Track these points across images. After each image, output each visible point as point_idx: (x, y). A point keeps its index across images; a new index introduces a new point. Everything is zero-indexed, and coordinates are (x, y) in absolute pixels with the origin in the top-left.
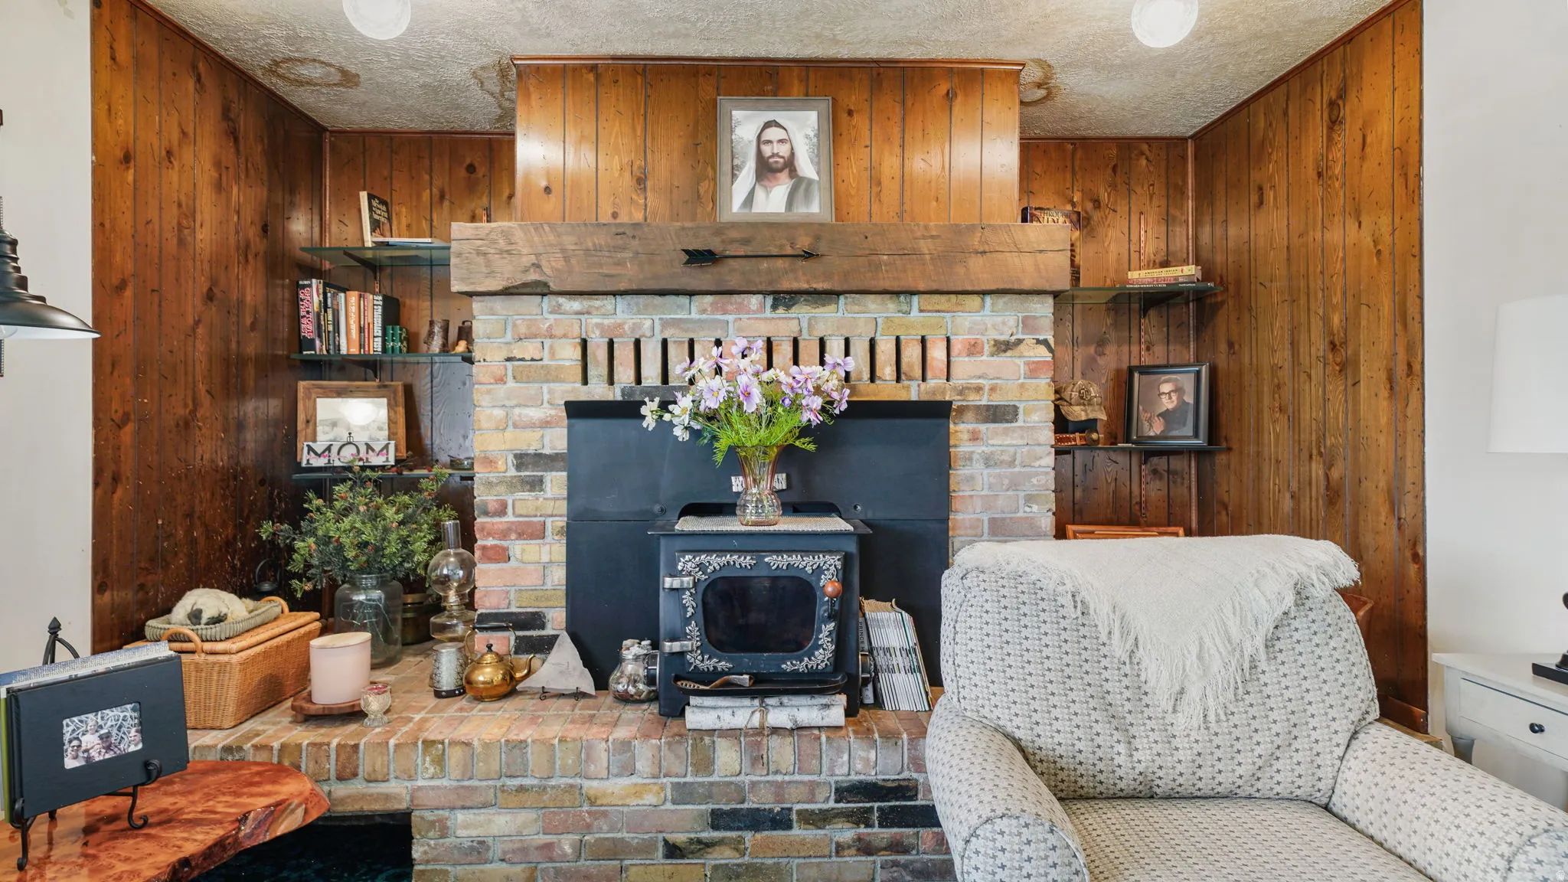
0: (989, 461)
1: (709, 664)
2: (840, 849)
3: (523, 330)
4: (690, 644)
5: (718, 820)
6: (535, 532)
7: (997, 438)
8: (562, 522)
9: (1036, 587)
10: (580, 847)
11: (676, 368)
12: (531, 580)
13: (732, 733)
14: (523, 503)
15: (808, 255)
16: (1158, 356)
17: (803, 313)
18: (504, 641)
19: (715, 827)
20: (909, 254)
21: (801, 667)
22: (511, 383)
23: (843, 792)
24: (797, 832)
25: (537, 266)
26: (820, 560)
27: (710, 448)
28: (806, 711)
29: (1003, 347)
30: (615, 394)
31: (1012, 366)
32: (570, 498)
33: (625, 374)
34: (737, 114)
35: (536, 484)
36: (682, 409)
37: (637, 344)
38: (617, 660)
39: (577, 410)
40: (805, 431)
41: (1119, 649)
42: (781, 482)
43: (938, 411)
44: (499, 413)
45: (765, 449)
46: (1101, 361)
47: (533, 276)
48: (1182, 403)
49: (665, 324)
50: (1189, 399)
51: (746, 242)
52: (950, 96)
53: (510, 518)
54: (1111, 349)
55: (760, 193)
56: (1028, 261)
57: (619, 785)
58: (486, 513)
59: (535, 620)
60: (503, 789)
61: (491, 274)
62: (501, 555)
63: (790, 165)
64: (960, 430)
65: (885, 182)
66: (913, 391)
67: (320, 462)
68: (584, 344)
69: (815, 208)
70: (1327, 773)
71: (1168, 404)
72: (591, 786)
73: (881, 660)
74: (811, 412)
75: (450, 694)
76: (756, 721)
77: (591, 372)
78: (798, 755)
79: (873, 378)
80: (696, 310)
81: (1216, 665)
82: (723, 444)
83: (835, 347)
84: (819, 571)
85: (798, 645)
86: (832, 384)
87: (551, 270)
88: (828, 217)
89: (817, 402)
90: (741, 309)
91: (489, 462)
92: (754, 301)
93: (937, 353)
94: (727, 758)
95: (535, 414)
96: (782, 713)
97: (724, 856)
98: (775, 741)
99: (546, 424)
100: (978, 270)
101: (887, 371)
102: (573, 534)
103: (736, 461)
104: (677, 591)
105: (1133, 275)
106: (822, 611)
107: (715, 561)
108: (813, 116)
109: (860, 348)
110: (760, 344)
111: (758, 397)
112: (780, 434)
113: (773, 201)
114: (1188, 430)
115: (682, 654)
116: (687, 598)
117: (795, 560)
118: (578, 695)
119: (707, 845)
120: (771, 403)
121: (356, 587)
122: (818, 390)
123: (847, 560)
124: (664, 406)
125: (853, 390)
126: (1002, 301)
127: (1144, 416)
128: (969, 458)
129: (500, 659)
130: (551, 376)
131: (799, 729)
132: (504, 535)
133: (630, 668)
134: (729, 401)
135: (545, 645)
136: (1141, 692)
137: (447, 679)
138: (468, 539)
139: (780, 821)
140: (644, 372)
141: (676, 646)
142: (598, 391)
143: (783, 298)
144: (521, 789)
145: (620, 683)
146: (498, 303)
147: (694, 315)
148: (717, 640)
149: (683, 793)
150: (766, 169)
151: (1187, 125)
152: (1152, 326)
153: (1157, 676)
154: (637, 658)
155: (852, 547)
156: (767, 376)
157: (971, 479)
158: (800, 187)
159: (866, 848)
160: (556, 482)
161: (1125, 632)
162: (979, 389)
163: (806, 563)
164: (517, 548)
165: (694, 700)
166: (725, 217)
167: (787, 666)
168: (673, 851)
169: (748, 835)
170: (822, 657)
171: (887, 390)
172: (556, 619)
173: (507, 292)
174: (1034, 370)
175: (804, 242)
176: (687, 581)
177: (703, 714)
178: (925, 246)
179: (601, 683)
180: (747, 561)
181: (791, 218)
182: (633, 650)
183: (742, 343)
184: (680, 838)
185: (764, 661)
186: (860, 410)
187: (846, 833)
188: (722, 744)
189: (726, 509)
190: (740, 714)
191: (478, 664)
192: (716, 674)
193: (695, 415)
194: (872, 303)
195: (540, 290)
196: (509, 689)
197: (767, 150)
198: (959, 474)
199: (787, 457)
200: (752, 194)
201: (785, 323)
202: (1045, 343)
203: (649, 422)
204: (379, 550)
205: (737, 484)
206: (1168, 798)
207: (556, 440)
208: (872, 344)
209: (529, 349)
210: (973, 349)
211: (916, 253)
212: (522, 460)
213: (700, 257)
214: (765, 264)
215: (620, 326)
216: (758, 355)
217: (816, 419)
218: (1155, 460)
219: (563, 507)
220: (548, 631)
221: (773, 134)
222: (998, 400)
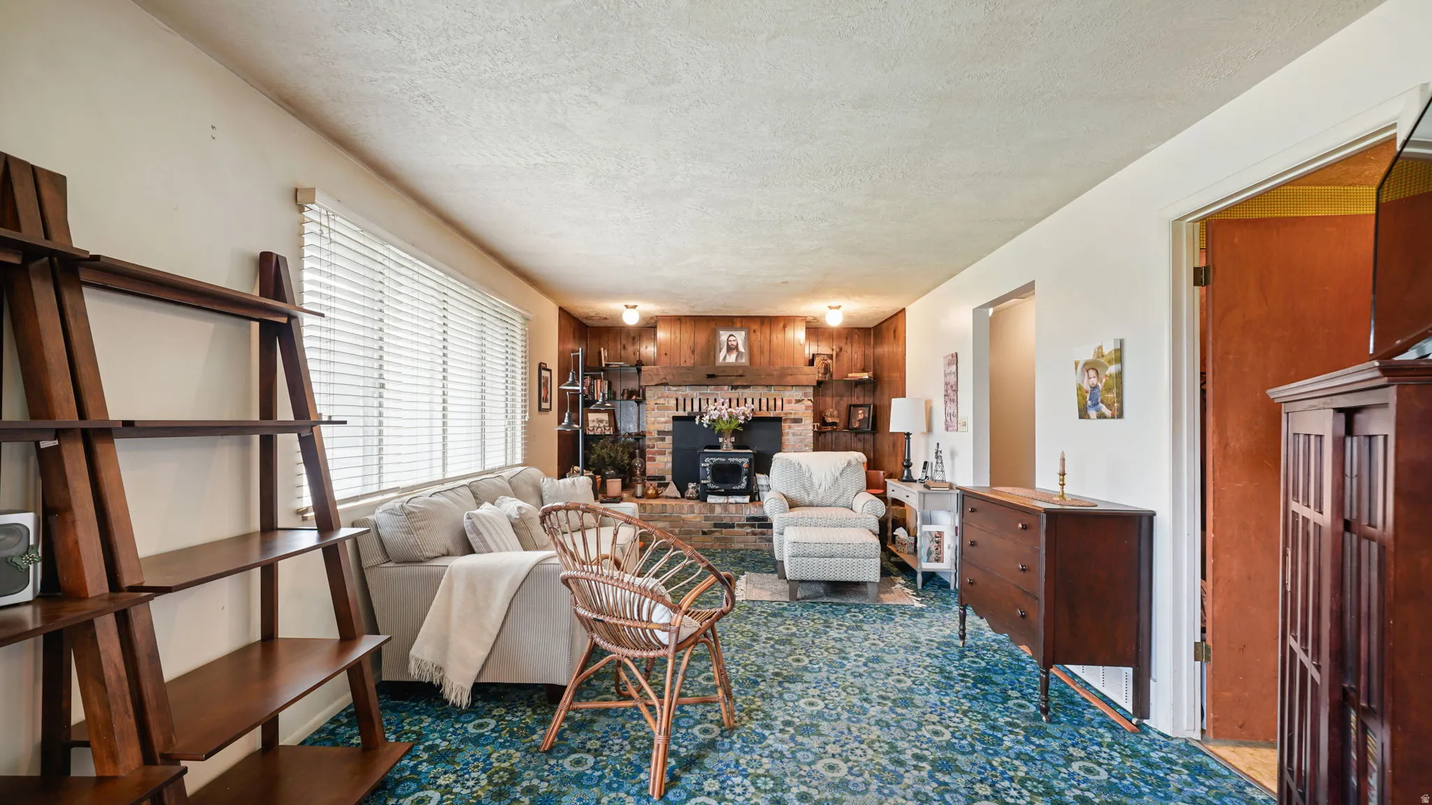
0: (794, 434)
1: (713, 487)
2: (747, 534)
3: (660, 395)
4: (707, 481)
5: (716, 525)
6: (663, 453)
7: (796, 428)
8: (671, 450)
9: (790, 462)
10: (680, 532)
11: (704, 407)
12: (662, 466)
13: (720, 504)
14: (659, 445)
15: (741, 376)
16: (861, 401)
17: (740, 391)
18: (655, 483)
19: (715, 527)
20: (770, 375)
21: (738, 488)
22: (656, 411)
23: (748, 519)
24: (736, 529)
25: (665, 378)
26: (743, 460)
27: (714, 429)
28: (739, 499)
29: (798, 401)
30: (685, 414)
31: (801, 407)
32: (673, 443)
33: (689, 409)
34: (721, 332)
35: (663, 440)
36: (706, 419)
37: (692, 400)
38: (687, 488)
39: (675, 418)
40: (740, 425)
41: (807, 475)
42: (733, 439)
43: (778, 420)
44: (653, 419)
45: (728, 430)
46: (842, 402)
47: (664, 381)
48: (864, 417)
49: (700, 394)
50: (867, 416)
51: (724, 371)
52: (784, 327)
53: (656, 449)
54: (845, 399)
55: (728, 356)
56: (805, 377)
57: (690, 516)
58: (649, 447)
59: (663, 478)
60: (661, 516)
61: (652, 381)
62: (653, 460)
63: (737, 347)
64: (785, 425)
65: (765, 352)
66: (772, 414)
67: (592, 433)
68: (677, 399)
69: (744, 361)
70: (850, 501)
71: (861, 417)
72: (683, 516)
73: (760, 488)
74: (741, 420)
75: (640, 497)
76: (726, 501)
77: (679, 407)
78: (736, 510)
79: (760, 410)
80: (709, 390)
81: (829, 478)
82: (717, 429)
83: (749, 401)
84: (743, 463)
85: (738, 482)
86: (748, 412)
87: (669, 378)
88: (748, 364)
89: (743, 417)
90: (722, 390)
91: (650, 433)
92: (726, 387)
93: (779, 403)
94: (718, 510)
95: (663, 419)
96: (732, 499)
97: (717, 535)
98: (730, 506)
99: (666, 422)
100: (790, 380)
101: (764, 408)
102: (675, 453)
103: (721, 434)
104: (705, 467)
105: (850, 375)
106: (743, 473)
107: (715, 460)
108: (743, 333)
109: (757, 402)
110: (727, 401)
111: (727, 416)
112: (733, 426)
113: (732, 358)
114: (866, 426)
115: (706, 484)
116: (708, 469)
117: (737, 460)
118: (676, 498)
119: (713, 532)
120: (730, 417)
121: (607, 470)
122: (743, 414)
123: (750, 460)
124: (701, 418)
125: (754, 413)
126: (798, 388)
127: (853, 421)
128: (788, 433)
129: (654, 488)
130: (667, 409)
131: (737, 503)
132: (654, 454)
133: (690, 490)
134: (719, 417)
135: (666, 485)
136: (812, 484)
137: (639, 493)
138: (643, 455)
139: (732, 526)
140: (694, 408)
141: (705, 482)
142: (681, 413)
143: (734, 387)
144: (666, 516)
145: (688, 494)
146: (653, 388)
147: (709, 391)
148: (715, 480)
149: (707, 519)
150: (730, 349)
151: (871, 325)
152: (858, 390)
153: (816, 481)
154: (693, 488)
155: (752, 457)
156: (729, 410)
157: (788, 439)
158: (739, 354)
159: (754, 534)
160: (669, 439)
161: (809, 471)
162: (791, 413)
163: (739, 460)
164: (658, 458)
165: (709, 496)
166: (717, 364)
167: (734, 488)
168: (704, 533)
169: (723, 530)
170: (743, 485)
171: (764, 414)
172: (669, 478)
173: (657, 385)
174: (807, 408)
175: (740, 372)
176: (708, 465)
177: (711, 499)
178: (775, 373)
179: (683, 496)
180: (724, 460)
181: (737, 364)
182: (691, 485)
183: (722, 400)
184: (706, 530)
185: (728, 486)
186: (756, 420)
187: (749, 530)
188: (716, 506)
189: (719, 447)
190: (722, 500)
191: (648, 489)
192: (715, 489)
193: (710, 420)
194: (760, 388)
195: (665, 384)
196: (657, 496)
197: (730, 343)
198: (785, 438)
199: (735, 433)
200: (725, 356)
201: (735, 394)
202: (810, 400)
203: (697, 422)
204: (616, 458)
205: (721, 440)
206: (817, 506)
207: (669, 427)
208: (760, 400)
209: (661, 401)
210: (789, 402)
211: (773, 375)
212: (659, 432)
213: (710, 376)
214: (729, 378)
215: (687, 395)
216: (726, 405)
217: (743, 422)
218: (859, 436)
219: (671, 446)
220: (666, 481)
221: (732, 338)
222: (797, 417)
